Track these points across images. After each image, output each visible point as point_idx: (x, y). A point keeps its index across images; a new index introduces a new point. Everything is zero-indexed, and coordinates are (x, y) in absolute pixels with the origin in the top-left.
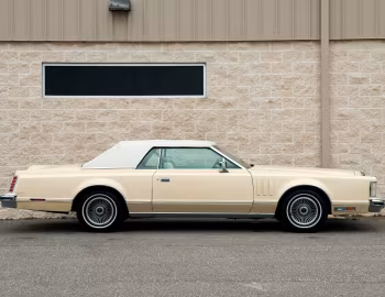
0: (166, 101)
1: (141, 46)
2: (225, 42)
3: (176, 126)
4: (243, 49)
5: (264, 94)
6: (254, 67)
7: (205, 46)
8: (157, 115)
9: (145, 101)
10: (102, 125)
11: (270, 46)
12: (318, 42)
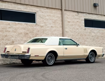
0: (27, 24)
1: (19, 5)
2: (41, 7)
3: (30, 33)
4: (45, 9)
5: (50, 24)
6: (48, 15)
7: (36, 7)
8: (25, 29)
9: (21, 24)
10: (9, 32)
11: (51, 9)
12: (61, 10)
